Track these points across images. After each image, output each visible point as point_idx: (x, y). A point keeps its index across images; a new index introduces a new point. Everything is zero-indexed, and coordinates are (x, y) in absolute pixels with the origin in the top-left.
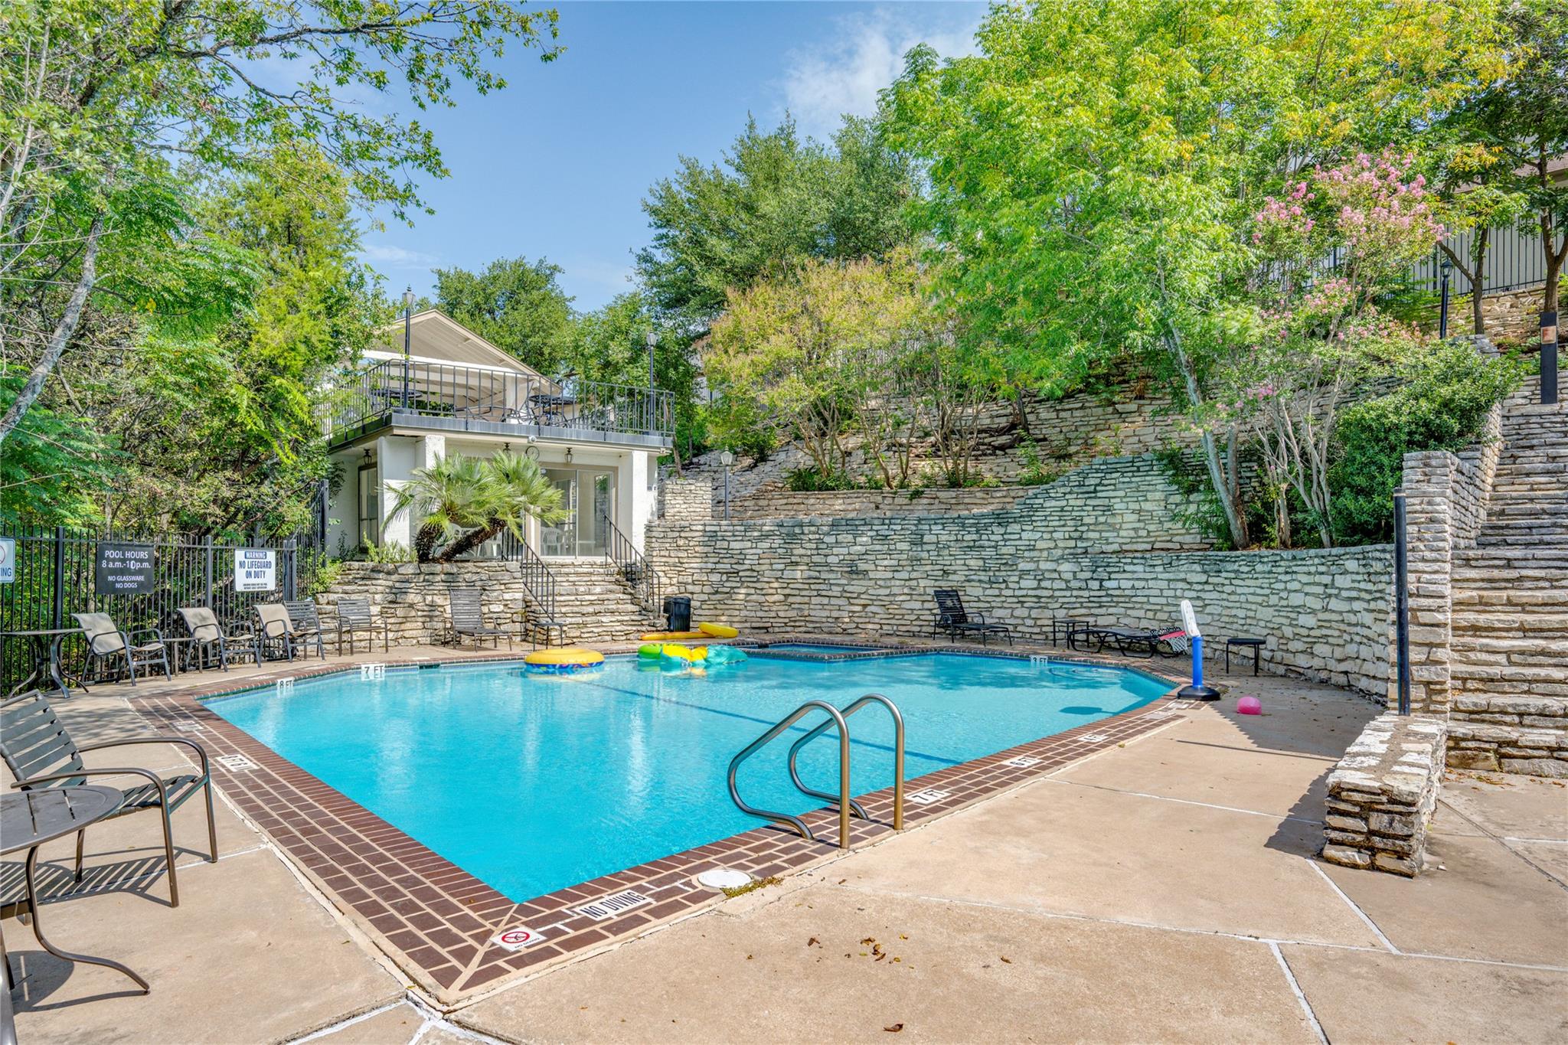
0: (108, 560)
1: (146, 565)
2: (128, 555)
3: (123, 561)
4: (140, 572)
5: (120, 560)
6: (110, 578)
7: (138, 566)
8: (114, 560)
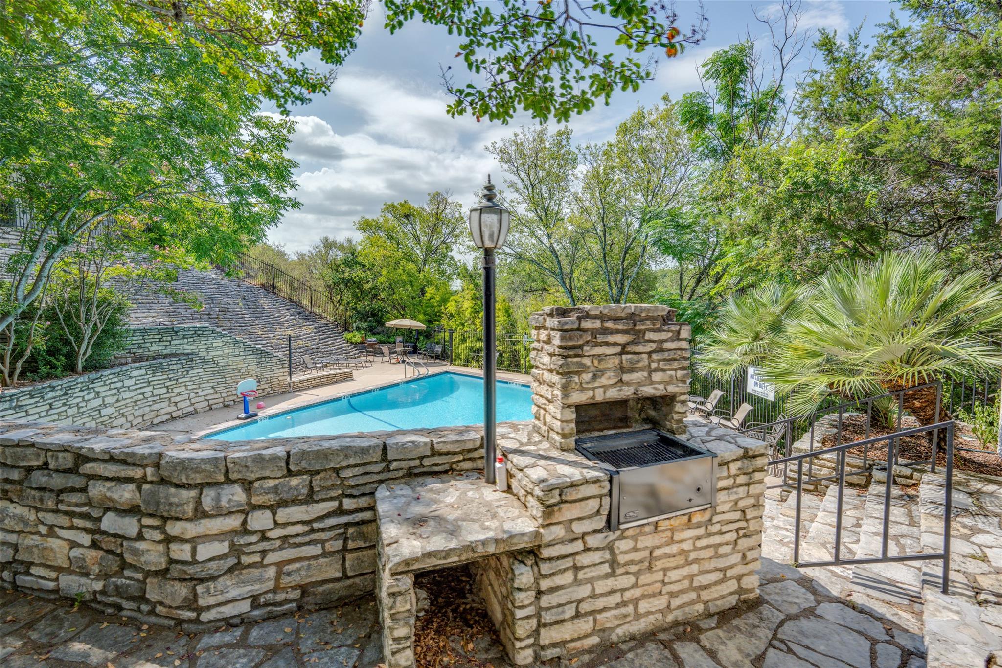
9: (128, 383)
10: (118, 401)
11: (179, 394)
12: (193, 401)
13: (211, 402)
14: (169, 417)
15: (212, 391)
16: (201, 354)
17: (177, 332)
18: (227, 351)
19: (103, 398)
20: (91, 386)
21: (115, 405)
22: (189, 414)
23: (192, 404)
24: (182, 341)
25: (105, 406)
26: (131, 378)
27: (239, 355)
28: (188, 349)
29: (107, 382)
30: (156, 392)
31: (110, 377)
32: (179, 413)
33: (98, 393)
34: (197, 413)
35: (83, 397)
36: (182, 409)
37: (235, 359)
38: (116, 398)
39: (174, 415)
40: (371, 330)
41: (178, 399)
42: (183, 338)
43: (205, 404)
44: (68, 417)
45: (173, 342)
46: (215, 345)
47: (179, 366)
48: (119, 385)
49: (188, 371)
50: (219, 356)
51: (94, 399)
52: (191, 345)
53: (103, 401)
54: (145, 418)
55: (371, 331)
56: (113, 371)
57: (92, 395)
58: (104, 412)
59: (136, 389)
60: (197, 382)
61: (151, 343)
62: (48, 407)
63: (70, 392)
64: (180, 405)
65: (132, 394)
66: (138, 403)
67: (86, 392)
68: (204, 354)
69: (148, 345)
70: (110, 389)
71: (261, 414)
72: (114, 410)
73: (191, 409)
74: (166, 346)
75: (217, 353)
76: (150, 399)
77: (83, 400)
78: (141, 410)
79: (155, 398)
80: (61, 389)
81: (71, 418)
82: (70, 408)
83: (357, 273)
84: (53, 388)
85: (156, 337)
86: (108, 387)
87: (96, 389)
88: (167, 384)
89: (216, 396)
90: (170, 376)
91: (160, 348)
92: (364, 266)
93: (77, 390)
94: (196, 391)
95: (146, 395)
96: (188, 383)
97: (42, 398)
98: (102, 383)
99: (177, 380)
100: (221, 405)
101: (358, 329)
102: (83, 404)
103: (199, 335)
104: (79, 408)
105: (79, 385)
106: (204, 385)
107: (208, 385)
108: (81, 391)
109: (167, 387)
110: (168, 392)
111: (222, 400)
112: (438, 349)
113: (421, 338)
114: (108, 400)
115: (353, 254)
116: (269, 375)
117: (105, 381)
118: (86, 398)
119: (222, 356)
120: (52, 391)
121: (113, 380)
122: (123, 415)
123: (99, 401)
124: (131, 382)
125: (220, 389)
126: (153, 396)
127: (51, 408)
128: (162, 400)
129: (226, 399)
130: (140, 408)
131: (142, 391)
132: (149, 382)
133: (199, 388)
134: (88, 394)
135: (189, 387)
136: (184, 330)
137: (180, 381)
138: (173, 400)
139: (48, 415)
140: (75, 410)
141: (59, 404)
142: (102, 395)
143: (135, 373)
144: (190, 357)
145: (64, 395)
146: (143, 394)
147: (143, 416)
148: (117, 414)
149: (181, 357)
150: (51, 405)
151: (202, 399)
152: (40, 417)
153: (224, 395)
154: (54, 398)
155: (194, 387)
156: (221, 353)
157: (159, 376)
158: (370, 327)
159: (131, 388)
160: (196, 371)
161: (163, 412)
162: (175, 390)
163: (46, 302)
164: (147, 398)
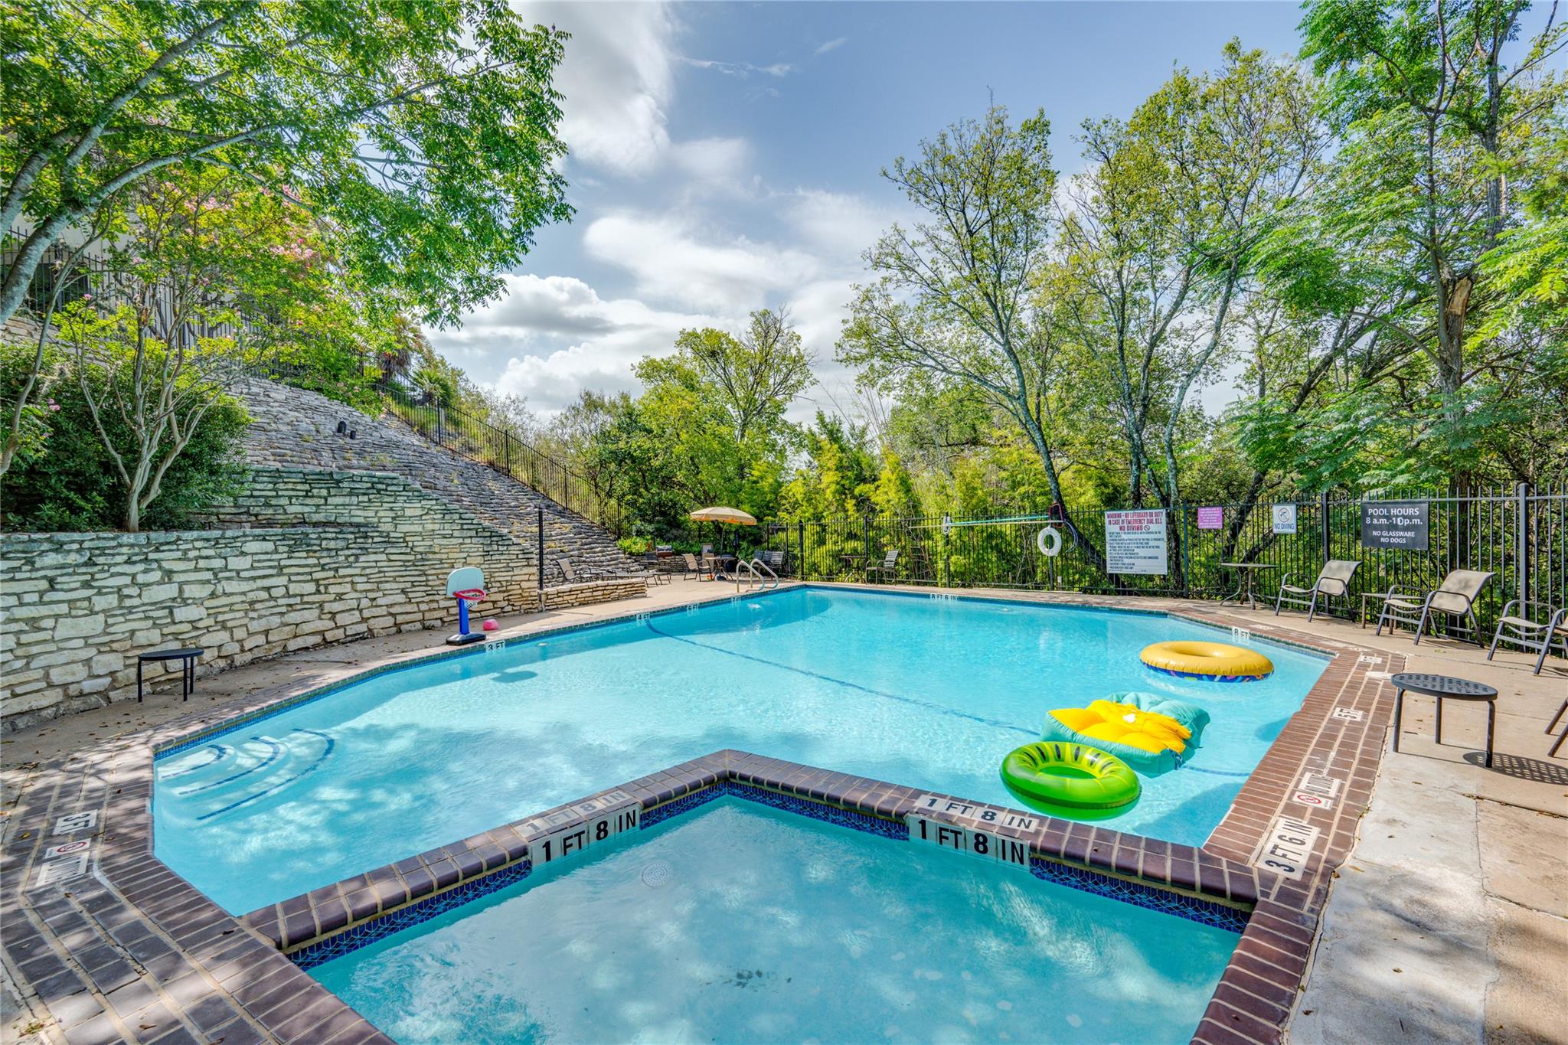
0: (1372, 516)
1: (1416, 521)
2: (1394, 512)
3: (1388, 518)
4: (1406, 529)
5: (1384, 517)
6: (1375, 533)
7: (1407, 522)
8: (1379, 517)
9: (235, 563)
10: (213, 595)
11: (340, 597)
12: (366, 614)
13: (400, 619)
14: (318, 639)
15: (401, 598)
16: (383, 528)
17: (338, 482)
18: (430, 527)
19: (181, 584)
20: (151, 556)
21: (207, 604)
22: (359, 638)
23: (364, 620)
24: (347, 500)
25: (185, 602)
26: (243, 554)
27: (452, 536)
28: (359, 516)
29: (192, 554)
30: (294, 588)
31: (198, 544)
32: (339, 634)
33: (169, 573)
34: (373, 636)
35: (134, 576)
36: (344, 627)
37: (445, 542)
38: (209, 589)
39: (329, 636)
40: (660, 535)
41: (337, 607)
42: (351, 494)
43: (390, 621)
44: (93, 613)
45: (330, 500)
46: (408, 512)
47: (341, 544)
48: (218, 563)
49: (357, 556)
50: (415, 534)
51: (159, 583)
52: (364, 509)
53: (181, 591)
54: (271, 638)
55: (661, 537)
56: (205, 534)
57: (156, 576)
58: (180, 614)
59: (254, 578)
60: (375, 578)
61: (290, 497)
62: (44, 585)
63: (101, 560)
64: (341, 619)
65: (245, 586)
66: (257, 606)
67: (140, 567)
68: (389, 527)
69: (284, 501)
70: (196, 569)
71: (491, 638)
72: (204, 613)
73: (362, 628)
74: (318, 506)
75: (413, 528)
76: (281, 601)
77: (134, 583)
78: (263, 621)
79: (292, 601)
80: (79, 551)
81: (101, 617)
82: (99, 593)
83: (638, 442)
84: (59, 547)
85: (299, 487)
86: (192, 565)
87: (166, 565)
88: (316, 576)
89: (409, 608)
90: (323, 561)
91: (306, 509)
92: (650, 431)
93: (119, 559)
94: (371, 595)
95: (275, 592)
96: (357, 579)
97: (30, 562)
98: (179, 554)
99: (336, 570)
100: (418, 625)
101: (640, 533)
102: (134, 591)
103: (379, 491)
104: (122, 597)
105: (125, 550)
106: (387, 586)
107: (394, 586)
108: (128, 562)
109: (317, 581)
110: (318, 592)
111: (419, 616)
112: (777, 558)
113: (744, 544)
114: (190, 591)
115: (630, 415)
116: (503, 576)
117: (185, 552)
118: (140, 579)
119: (421, 535)
120: (56, 551)
121: (205, 553)
122: (224, 626)
123: (169, 591)
124: (244, 563)
125: (417, 595)
126: (288, 595)
127: (52, 588)
128: (306, 606)
129: (428, 615)
130: (260, 617)
131: (267, 583)
132: (281, 568)
133: (379, 590)
134: (146, 571)
135: (359, 587)
136: (352, 479)
137: (342, 572)
138: (327, 607)
139: (41, 602)
140: (113, 600)
141: (75, 581)
142: (176, 578)
143: (252, 547)
144: (362, 530)
145: (85, 564)
146: (268, 589)
147: (266, 632)
148: (211, 622)
149: (345, 529)
150: (52, 581)
151: (383, 611)
152: (22, 605)
153: (423, 607)
154: (62, 567)
155: (368, 586)
156: (419, 529)
157: (300, 558)
158: (657, 529)
159: (243, 574)
160: (372, 557)
161: (306, 628)
162: (332, 589)
163: (62, 373)
164: (276, 599)
